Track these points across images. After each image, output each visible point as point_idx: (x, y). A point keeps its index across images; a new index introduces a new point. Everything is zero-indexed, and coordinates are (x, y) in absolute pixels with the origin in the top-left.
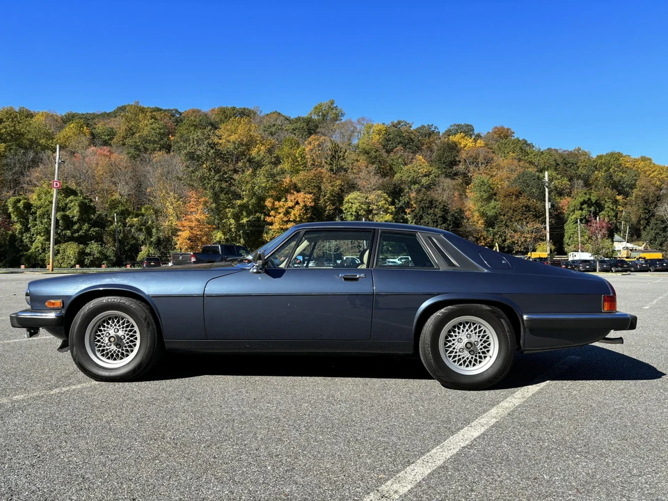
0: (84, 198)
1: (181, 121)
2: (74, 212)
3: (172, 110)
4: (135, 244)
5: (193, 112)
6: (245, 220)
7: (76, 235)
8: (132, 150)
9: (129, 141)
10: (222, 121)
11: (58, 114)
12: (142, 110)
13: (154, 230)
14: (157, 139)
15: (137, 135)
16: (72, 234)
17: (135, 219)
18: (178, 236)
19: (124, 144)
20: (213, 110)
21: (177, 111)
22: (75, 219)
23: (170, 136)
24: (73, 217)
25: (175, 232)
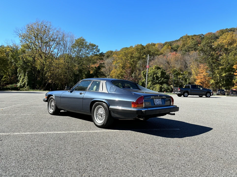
0: (163, 70)
1: (204, 38)
2: (159, 74)
3: (200, 35)
4: (181, 85)
5: (209, 33)
6: (224, 75)
7: (160, 82)
8: (184, 52)
9: (183, 49)
10: (221, 35)
11: (162, 43)
12: (189, 37)
13: (188, 80)
14: (193, 47)
15: (186, 46)
16: (159, 81)
17: (181, 76)
18: (196, 82)
19: (181, 50)
20: (217, 31)
21: (202, 35)
22: (159, 77)
23: (199, 45)
24: (159, 76)
25: (195, 80)
